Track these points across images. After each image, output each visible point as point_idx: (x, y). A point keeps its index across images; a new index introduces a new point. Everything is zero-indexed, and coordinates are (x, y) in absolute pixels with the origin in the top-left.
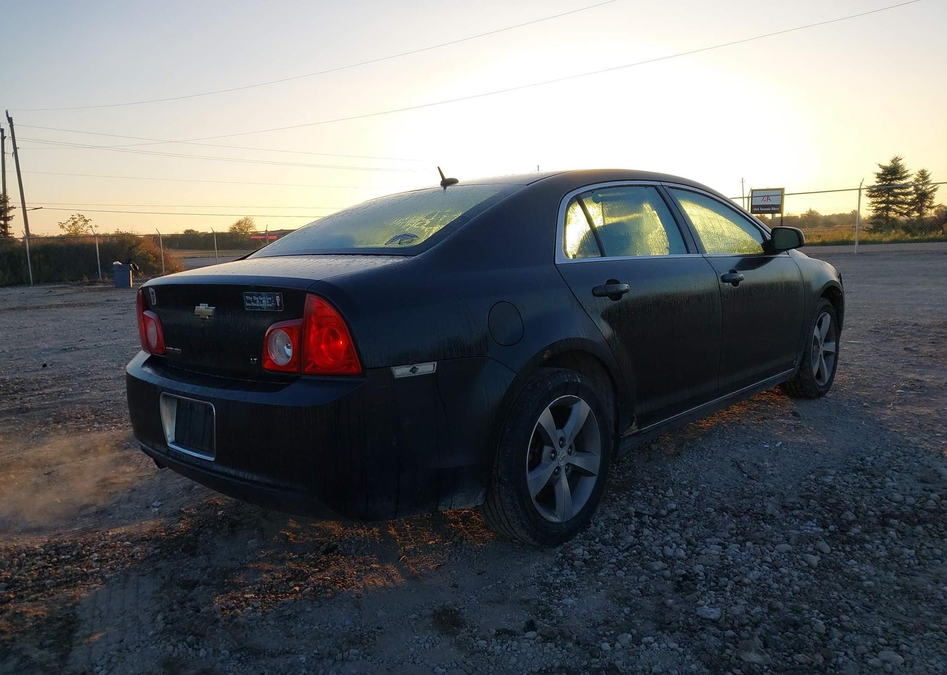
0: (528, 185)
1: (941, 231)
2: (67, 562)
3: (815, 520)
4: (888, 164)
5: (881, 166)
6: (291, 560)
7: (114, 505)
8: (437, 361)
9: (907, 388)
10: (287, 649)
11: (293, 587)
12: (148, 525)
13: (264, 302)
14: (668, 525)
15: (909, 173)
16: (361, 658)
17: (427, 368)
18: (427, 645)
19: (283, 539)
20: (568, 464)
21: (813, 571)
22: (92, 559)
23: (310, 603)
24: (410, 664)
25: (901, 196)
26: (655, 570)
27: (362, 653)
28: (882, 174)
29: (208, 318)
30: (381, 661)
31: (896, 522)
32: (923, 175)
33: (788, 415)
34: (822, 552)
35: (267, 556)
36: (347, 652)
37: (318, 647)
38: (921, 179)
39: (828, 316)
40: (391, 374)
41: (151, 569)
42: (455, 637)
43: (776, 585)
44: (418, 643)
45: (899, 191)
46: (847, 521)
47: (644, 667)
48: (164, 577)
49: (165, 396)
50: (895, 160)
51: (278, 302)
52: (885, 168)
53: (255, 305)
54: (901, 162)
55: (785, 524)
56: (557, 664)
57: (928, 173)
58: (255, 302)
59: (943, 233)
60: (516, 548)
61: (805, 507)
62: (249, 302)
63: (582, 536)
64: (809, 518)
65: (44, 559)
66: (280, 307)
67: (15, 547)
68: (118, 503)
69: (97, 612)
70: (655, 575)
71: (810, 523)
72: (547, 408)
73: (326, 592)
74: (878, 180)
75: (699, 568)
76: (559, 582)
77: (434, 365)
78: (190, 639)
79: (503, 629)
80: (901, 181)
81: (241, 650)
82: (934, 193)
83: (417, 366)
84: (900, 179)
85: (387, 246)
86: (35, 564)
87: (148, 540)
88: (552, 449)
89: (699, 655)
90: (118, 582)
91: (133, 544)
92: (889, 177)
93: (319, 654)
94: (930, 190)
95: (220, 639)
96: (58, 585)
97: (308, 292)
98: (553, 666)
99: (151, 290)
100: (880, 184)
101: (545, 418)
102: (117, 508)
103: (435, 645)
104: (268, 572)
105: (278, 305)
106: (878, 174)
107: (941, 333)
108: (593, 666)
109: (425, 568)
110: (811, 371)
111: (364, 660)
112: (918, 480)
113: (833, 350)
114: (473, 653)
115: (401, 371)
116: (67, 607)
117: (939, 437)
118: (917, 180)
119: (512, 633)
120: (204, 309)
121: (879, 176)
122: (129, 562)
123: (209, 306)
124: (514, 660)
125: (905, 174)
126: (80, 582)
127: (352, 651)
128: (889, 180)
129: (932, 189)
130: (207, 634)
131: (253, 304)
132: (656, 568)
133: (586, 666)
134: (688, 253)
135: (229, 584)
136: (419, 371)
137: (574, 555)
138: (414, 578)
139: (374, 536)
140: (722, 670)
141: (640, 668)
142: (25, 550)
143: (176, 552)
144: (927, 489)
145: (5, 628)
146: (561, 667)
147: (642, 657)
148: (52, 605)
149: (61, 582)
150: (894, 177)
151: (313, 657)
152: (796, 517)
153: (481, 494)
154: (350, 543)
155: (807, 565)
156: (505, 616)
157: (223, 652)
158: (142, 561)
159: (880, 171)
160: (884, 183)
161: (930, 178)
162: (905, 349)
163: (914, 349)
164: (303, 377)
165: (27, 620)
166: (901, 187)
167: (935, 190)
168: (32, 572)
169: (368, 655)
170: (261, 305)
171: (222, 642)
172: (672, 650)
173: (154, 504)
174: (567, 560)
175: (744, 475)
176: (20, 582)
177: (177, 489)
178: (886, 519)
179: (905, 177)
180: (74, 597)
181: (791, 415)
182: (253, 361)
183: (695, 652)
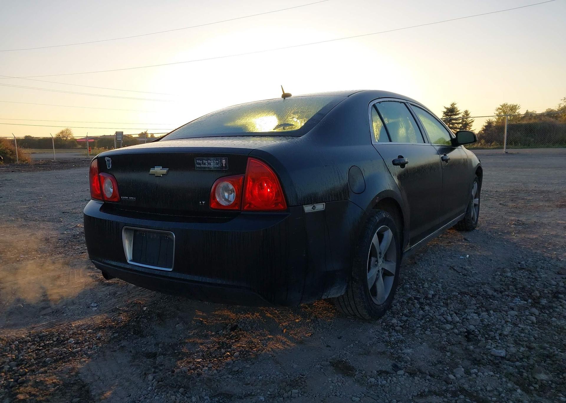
0: (349, 96)
1: (480, 144)
2: (52, 345)
3: (519, 297)
4: (449, 106)
5: (445, 108)
6: (213, 336)
7: (64, 307)
8: (325, 202)
9: (516, 224)
10: (249, 393)
11: (225, 353)
12: (98, 319)
13: (212, 164)
14: (437, 304)
15: (460, 112)
16: (300, 395)
17: (320, 207)
18: (340, 384)
19: (199, 323)
20: (382, 269)
21: (536, 326)
22: (70, 342)
23: (245, 362)
24: (334, 396)
25: (456, 124)
26: (447, 329)
27: (300, 392)
28: (446, 112)
29: (162, 176)
30: (314, 396)
31: (562, 296)
32: (466, 113)
33: (462, 240)
34: (535, 315)
35: (194, 334)
36: (290, 392)
37: (269, 390)
38: (465, 115)
39: (476, 184)
40: (303, 210)
41: (118, 347)
42: (354, 377)
43: (523, 335)
44: (333, 382)
45: (455, 122)
46: (536, 297)
47: (481, 388)
48: (131, 352)
49: (126, 230)
50: (453, 105)
51: (224, 164)
52: (447, 109)
53: (205, 166)
54: (455, 106)
55: (504, 300)
56: (427, 390)
57: (469, 112)
58: (205, 164)
59: (481, 145)
60: (352, 322)
61: (507, 290)
62: (199, 164)
63: (390, 312)
64: (516, 296)
65: (34, 344)
66: (226, 167)
67: (7, 337)
68: (66, 305)
69: (96, 378)
70: (449, 332)
71: (516, 299)
72: (376, 233)
73: (249, 355)
74: (444, 115)
75: (472, 327)
76: (393, 340)
77: (324, 204)
78: (181, 390)
79: (380, 370)
80: (456, 116)
81: (218, 395)
82: (472, 123)
83: (315, 205)
84: (455, 115)
85: (275, 131)
86: (30, 348)
87: (104, 328)
88: (376, 259)
89: (509, 378)
90: (99, 356)
91: (94, 332)
92: (450, 114)
93: (271, 395)
94: (470, 121)
95: (201, 390)
96: (56, 361)
97: (249, 157)
98: (424, 391)
99: (107, 158)
100: (445, 117)
101: (375, 239)
102: (67, 309)
103: (344, 383)
104: (202, 344)
105: (224, 166)
106: (444, 112)
107: (513, 196)
108: (450, 389)
109: (303, 336)
110: (471, 215)
111: (302, 396)
112: (556, 273)
113: (477, 203)
114: (371, 387)
115: (308, 209)
116: (72, 376)
117: (550, 250)
118: (463, 116)
119: (387, 373)
120: (158, 170)
121: (445, 113)
122: (99, 343)
123: (162, 168)
124: (399, 389)
125: (458, 112)
126: (71, 358)
127: (294, 391)
128: (450, 115)
129: (471, 121)
130: (191, 387)
131: (202, 166)
132: (448, 328)
133: (446, 389)
134: (425, 142)
135: (179, 353)
136: (316, 209)
137: (393, 324)
138: (301, 342)
139: (258, 318)
140: (526, 385)
141: (479, 388)
142: (15, 339)
143: (129, 335)
144: (564, 278)
145: (35, 393)
146: (430, 392)
147: (477, 382)
148: (60, 374)
149: (57, 359)
150: (452, 114)
151: (268, 397)
152: (508, 296)
153: (345, 287)
154: (245, 324)
155: (531, 322)
156: (376, 362)
157: (206, 397)
158: (109, 341)
159: (445, 110)
160: (447, 117)
161: (470, 115)
162: (500, 204)
163: (504, 204)
164: (242, 213)
165: (48, 386)
166: (456, 119)
167: (473, 122)
168: (31, 353)
169: (304, 393)
170: (209, 166)
171: (203, 391)
172: (492, 376)
173: (92, 305)
174: (390, 327)
175: (460, 273)
176: (26, 360)
177: (105, 295)
178: (556, 295)
179: (458, 114)
180: (73, 369)
181: (463, 240)
182: (202, 203)
183: (506, 376)
